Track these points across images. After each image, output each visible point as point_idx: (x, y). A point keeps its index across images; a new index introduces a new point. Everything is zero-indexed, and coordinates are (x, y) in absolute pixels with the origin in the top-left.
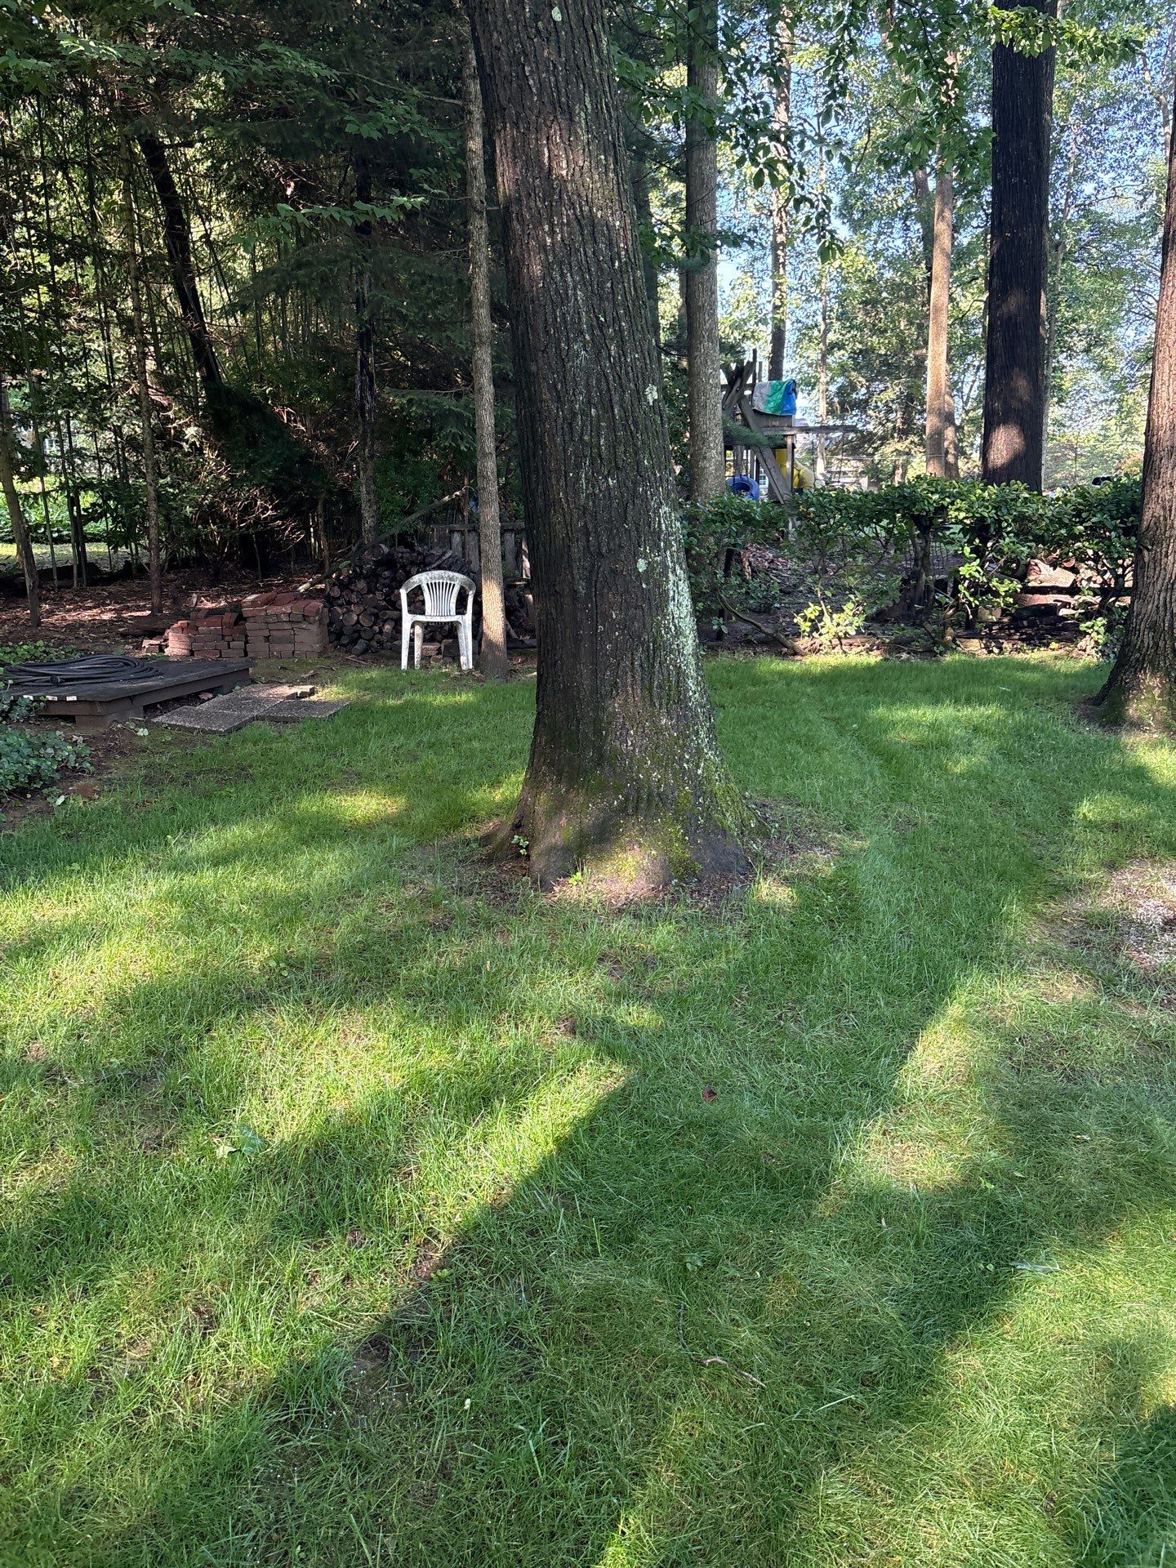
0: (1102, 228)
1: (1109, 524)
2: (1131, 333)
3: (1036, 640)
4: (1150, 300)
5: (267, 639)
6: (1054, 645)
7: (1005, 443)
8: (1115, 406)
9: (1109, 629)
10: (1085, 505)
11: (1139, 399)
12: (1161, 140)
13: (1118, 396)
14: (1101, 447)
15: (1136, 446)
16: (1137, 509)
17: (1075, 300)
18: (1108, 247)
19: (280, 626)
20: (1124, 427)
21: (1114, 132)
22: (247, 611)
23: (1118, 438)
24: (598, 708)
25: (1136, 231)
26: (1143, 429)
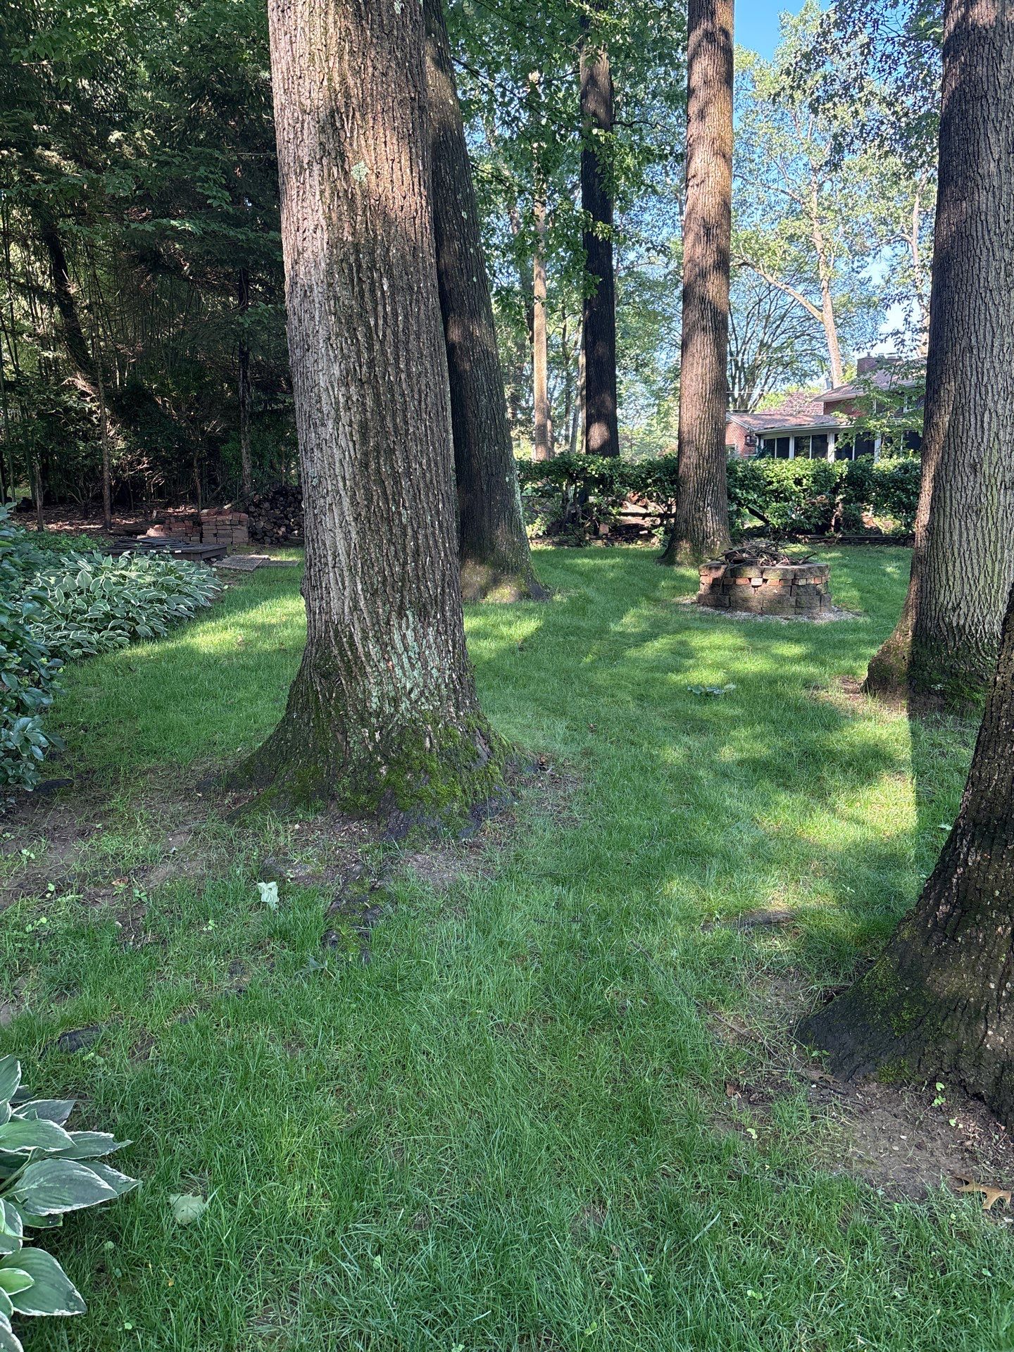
0: (644, 284)
1: (664, 478)
2: (663, 356)
3: (629, 540)
4: (676, 333)
5: (215, 535)
6: (639, 542)
7: (598, 433)
8: (656, 409)
9: (666, 533)
10: (651, 467)
11: (671, 405)
12: (678, 224)
13: (657, 402)
14: (648, 439)
15: (671, 439)
16: (676, 471)
17: (626, 334)
18: (647, 296)
19: (224, 527)
20: (662, 425)
21: (647, 217)
22: (204, 519)
23: (659, 433)
24: (491, 533)
25: (664, 286)
26: (676, 427)
